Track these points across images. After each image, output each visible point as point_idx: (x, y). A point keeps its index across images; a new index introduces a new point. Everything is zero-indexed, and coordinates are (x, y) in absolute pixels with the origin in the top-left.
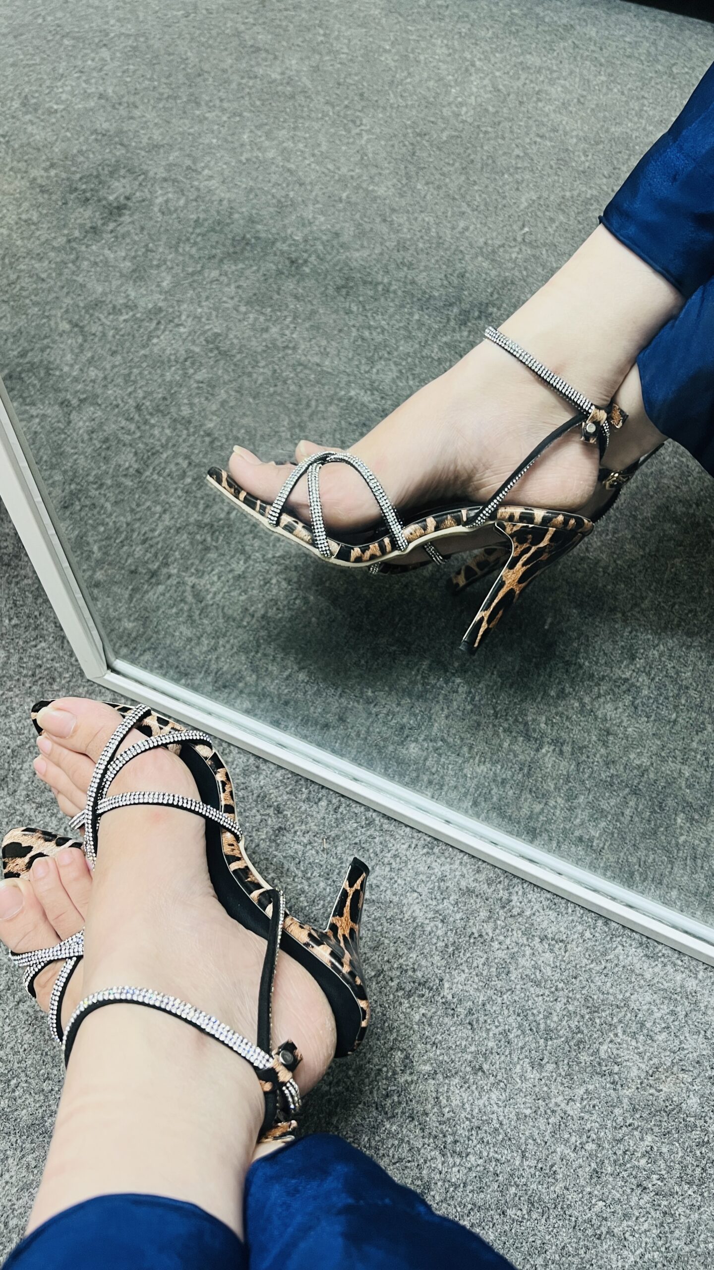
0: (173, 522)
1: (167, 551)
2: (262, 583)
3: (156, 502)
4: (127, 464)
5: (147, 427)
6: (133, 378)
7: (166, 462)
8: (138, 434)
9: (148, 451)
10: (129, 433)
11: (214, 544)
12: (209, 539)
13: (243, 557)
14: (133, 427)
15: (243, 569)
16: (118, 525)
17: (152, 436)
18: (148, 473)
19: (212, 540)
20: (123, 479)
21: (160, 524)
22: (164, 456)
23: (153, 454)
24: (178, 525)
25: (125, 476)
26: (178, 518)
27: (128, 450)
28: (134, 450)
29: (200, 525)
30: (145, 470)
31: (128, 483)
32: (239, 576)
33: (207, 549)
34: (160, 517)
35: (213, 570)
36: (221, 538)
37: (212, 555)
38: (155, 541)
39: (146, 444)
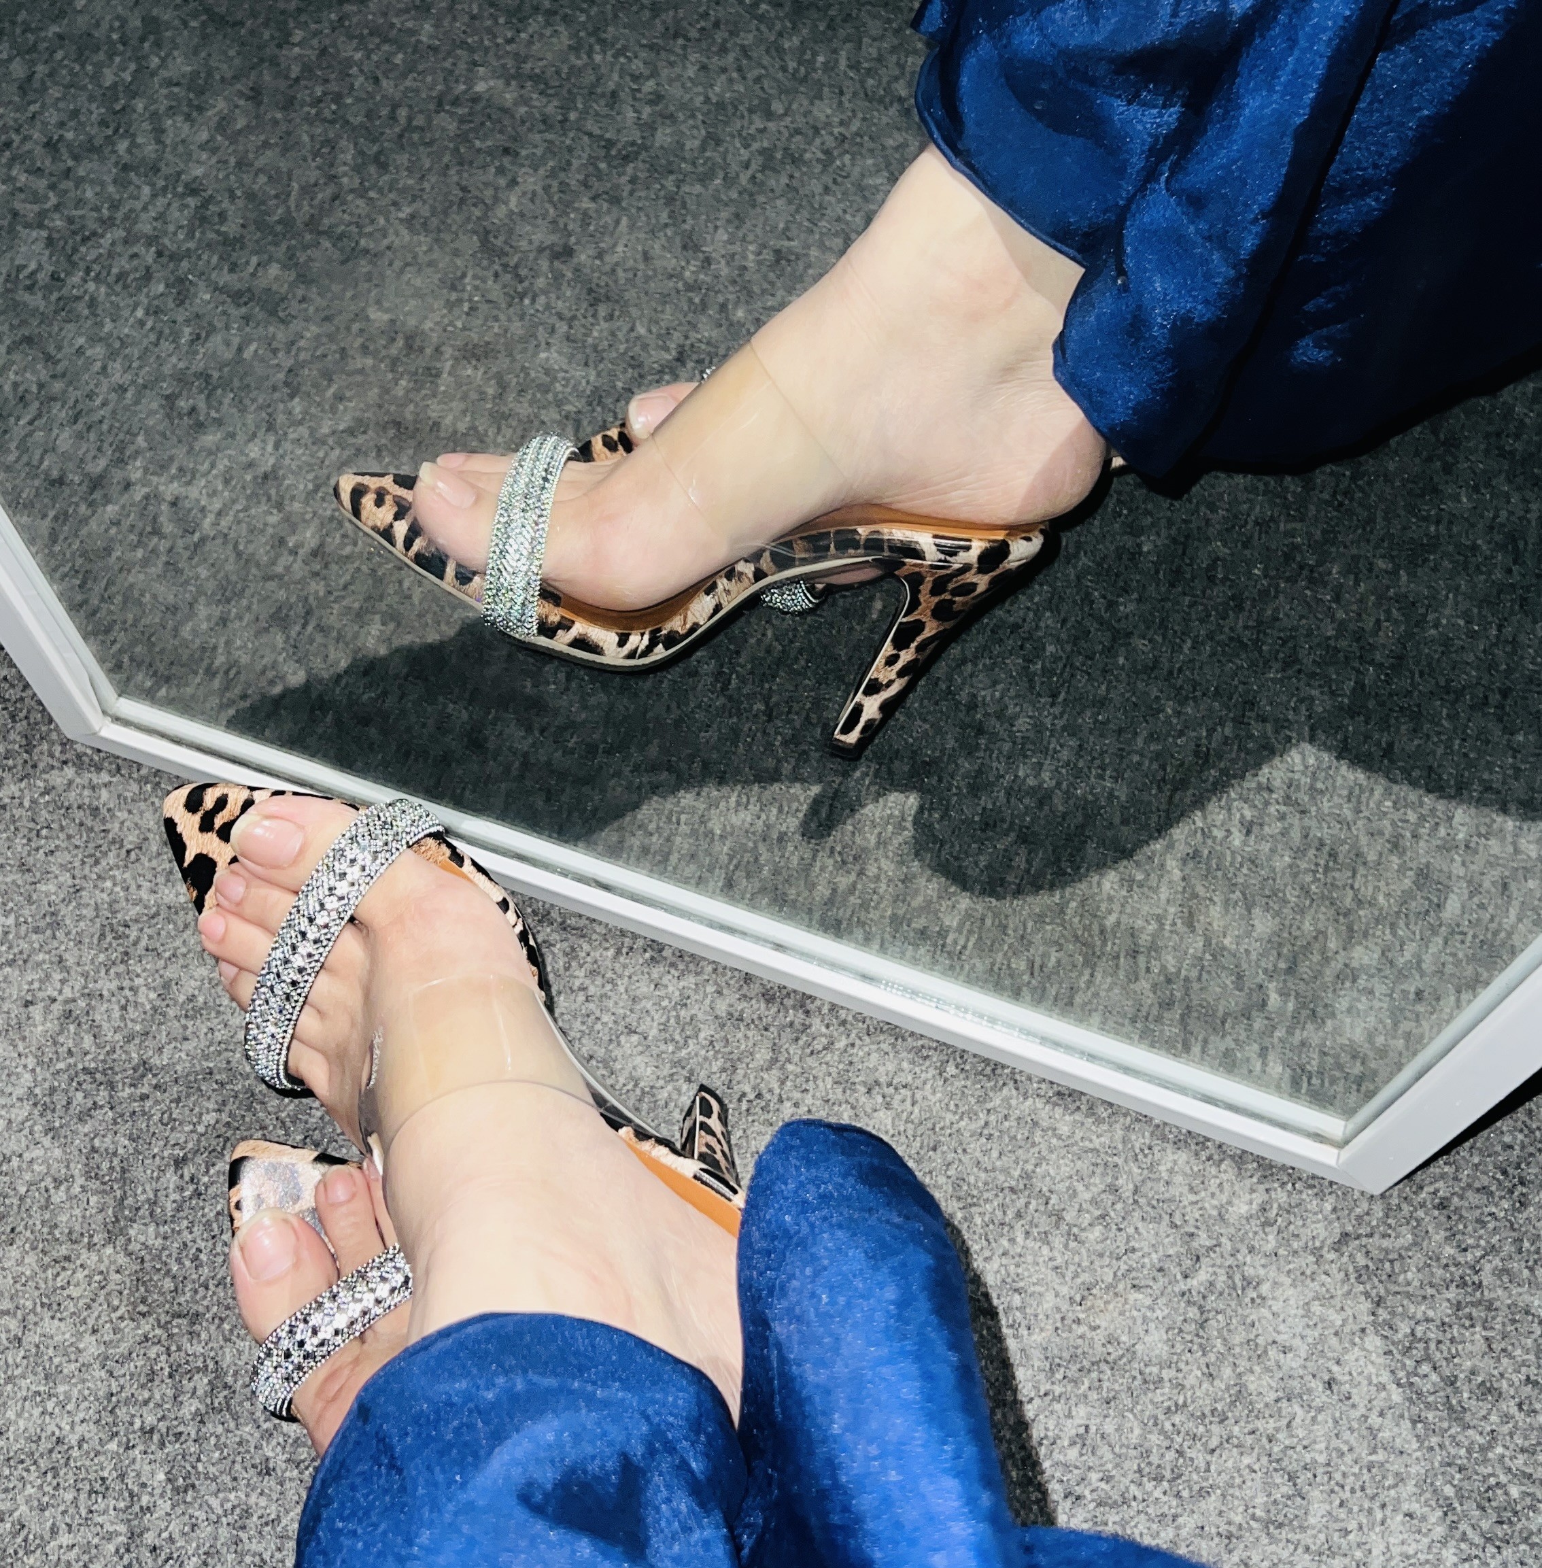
0: (128, 377)
1: (121, 436)
2: (310, 486)
3: (94, 340)
4: (33, 266)
5: (71, 184)
6: (36, 84)
7: (111, 255)
8: (53, 199)
9: (74, 233)
10: (36, 198)
11: (213, 414)
12: (202, 405)
13: (271, 439)
14: (41, 184)
15: (272, 461)
16: (21, 389)
17: (80, 202)
18: (76, 279)
19: (209, 407)
20: (27, 297)
21: (105, 382)
22: (106, 241)
23: (85, 240)
24: (140, 381)
25: (30, 288)
26: (141, 367)
27: (34, 234)
28: (44, 234)
29: (181, 378)
30: (68, 274)
31: (35, 300)
32: (266, 477)
33: (200, 426)
34: (104, 368)
35: (213, 466)
36: (227, 401)
37: (210, 439)
38: (96, 417)
39: (70, 221)
